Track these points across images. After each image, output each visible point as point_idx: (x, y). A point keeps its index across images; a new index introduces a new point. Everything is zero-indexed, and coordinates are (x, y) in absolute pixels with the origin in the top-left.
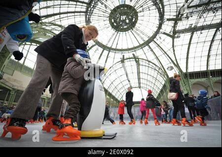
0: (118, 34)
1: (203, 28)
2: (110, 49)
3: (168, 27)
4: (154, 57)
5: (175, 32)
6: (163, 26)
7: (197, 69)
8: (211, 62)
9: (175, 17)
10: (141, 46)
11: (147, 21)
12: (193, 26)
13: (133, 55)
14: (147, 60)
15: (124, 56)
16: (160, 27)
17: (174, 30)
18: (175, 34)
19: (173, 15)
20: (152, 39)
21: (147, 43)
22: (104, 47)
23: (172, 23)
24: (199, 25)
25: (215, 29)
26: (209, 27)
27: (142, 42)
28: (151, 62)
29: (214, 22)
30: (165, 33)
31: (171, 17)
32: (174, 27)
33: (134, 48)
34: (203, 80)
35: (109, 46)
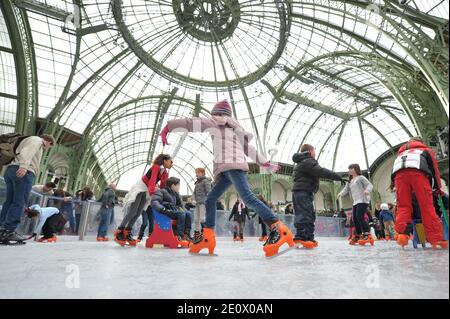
2: (145, 58)
9: (292, 69)
13: (198, 96)
15: (175, 90)
23: (284, 75)
25: (321, 112)
32: (284, 83)
35: (147, 48)
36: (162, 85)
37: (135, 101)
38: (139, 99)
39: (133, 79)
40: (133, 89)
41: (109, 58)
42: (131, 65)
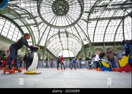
0: (57, 17)
1: (103, 19)
2: (52, 26)
3: (85, 16)
4: (76, 32)
5: (89, 19)
6: (83, 16)
7: (98, 41)
8: (106, 38)
9: (89, 11)
10: (70, 26)
11: (74, 11)
12: (98, 17)
13: (65, 30)
14: (73, 34)
15: (59, 30)
16: (81, 16)
17: (88, 18)
18: (88, 21)
19: (88, 9)
20: (76, 22)
21: (73, 24)
22: (48, 24)
23: (87, 14)
24: (101, 17)
25: (109, 20)
26: (106, 19)
27: (70, 23)
28: (75, 35)
29: (109, 16)
30: (83, 20)
31: (87, 11)
32: (89, 16)
33: (66, 27)
34: (101, 47)
35: (51, 23)
36: (57, 30)
37: (52, 36)
38: (53, 35)
39: (51, 31)
40: (51, 34)
41: (45, 29)
42: (49, 29)
